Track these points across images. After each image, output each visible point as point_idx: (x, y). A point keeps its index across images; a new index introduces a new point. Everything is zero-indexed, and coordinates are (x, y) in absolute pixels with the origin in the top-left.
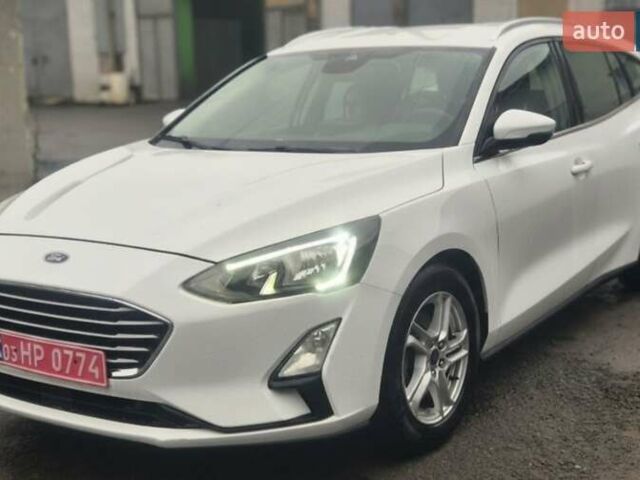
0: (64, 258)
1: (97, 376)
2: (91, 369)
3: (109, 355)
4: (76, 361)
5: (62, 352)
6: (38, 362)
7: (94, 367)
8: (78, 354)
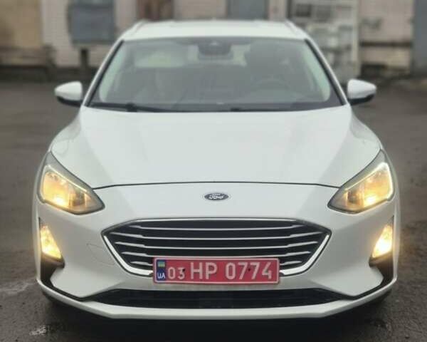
0: (225, 197)
1: (270, 277)
2: (264, 273)
3: (282, 260)
4: (250, 269)
5: (236, 264)
6: (210, 275)
7: (267, 271)
8: (252, 264)
